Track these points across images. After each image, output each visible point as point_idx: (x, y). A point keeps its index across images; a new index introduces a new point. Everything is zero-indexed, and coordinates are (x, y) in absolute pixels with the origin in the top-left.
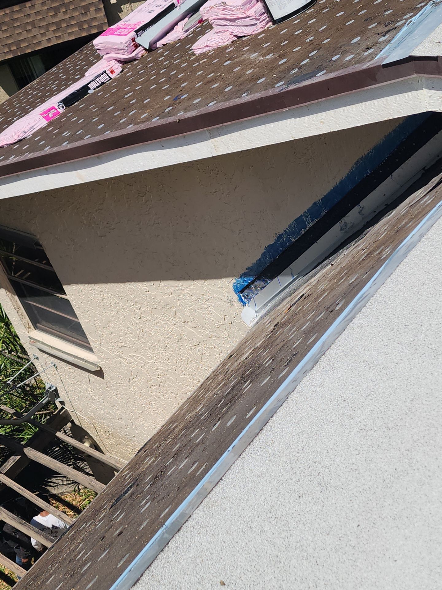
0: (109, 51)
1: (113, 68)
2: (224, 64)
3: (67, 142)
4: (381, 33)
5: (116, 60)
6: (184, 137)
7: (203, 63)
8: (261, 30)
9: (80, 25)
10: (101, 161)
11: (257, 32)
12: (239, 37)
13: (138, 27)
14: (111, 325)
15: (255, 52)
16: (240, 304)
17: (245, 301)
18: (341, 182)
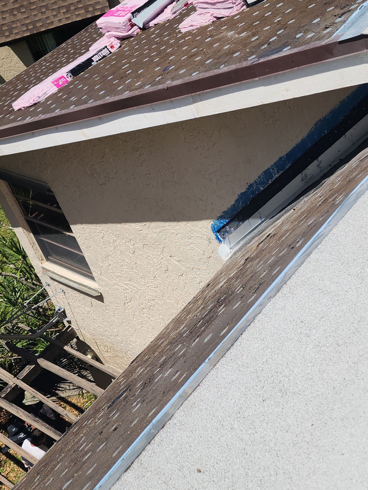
0: (109, 29)
1: (113, 44)
2: (206, 41)
3: (74, 105)
4: (338, 15)
5: (116, 37)
6: (172, 101)
7: (188, 40)
8: (237, 13)
9: (86, 8)
10: (102, 122)
11: (234, 14)
12: (218, 18)
13: (134, 10)
14: (110, 258)
15: (232, 31)
16: (216, 242)
17: (221, 239)
18: (303, 141)
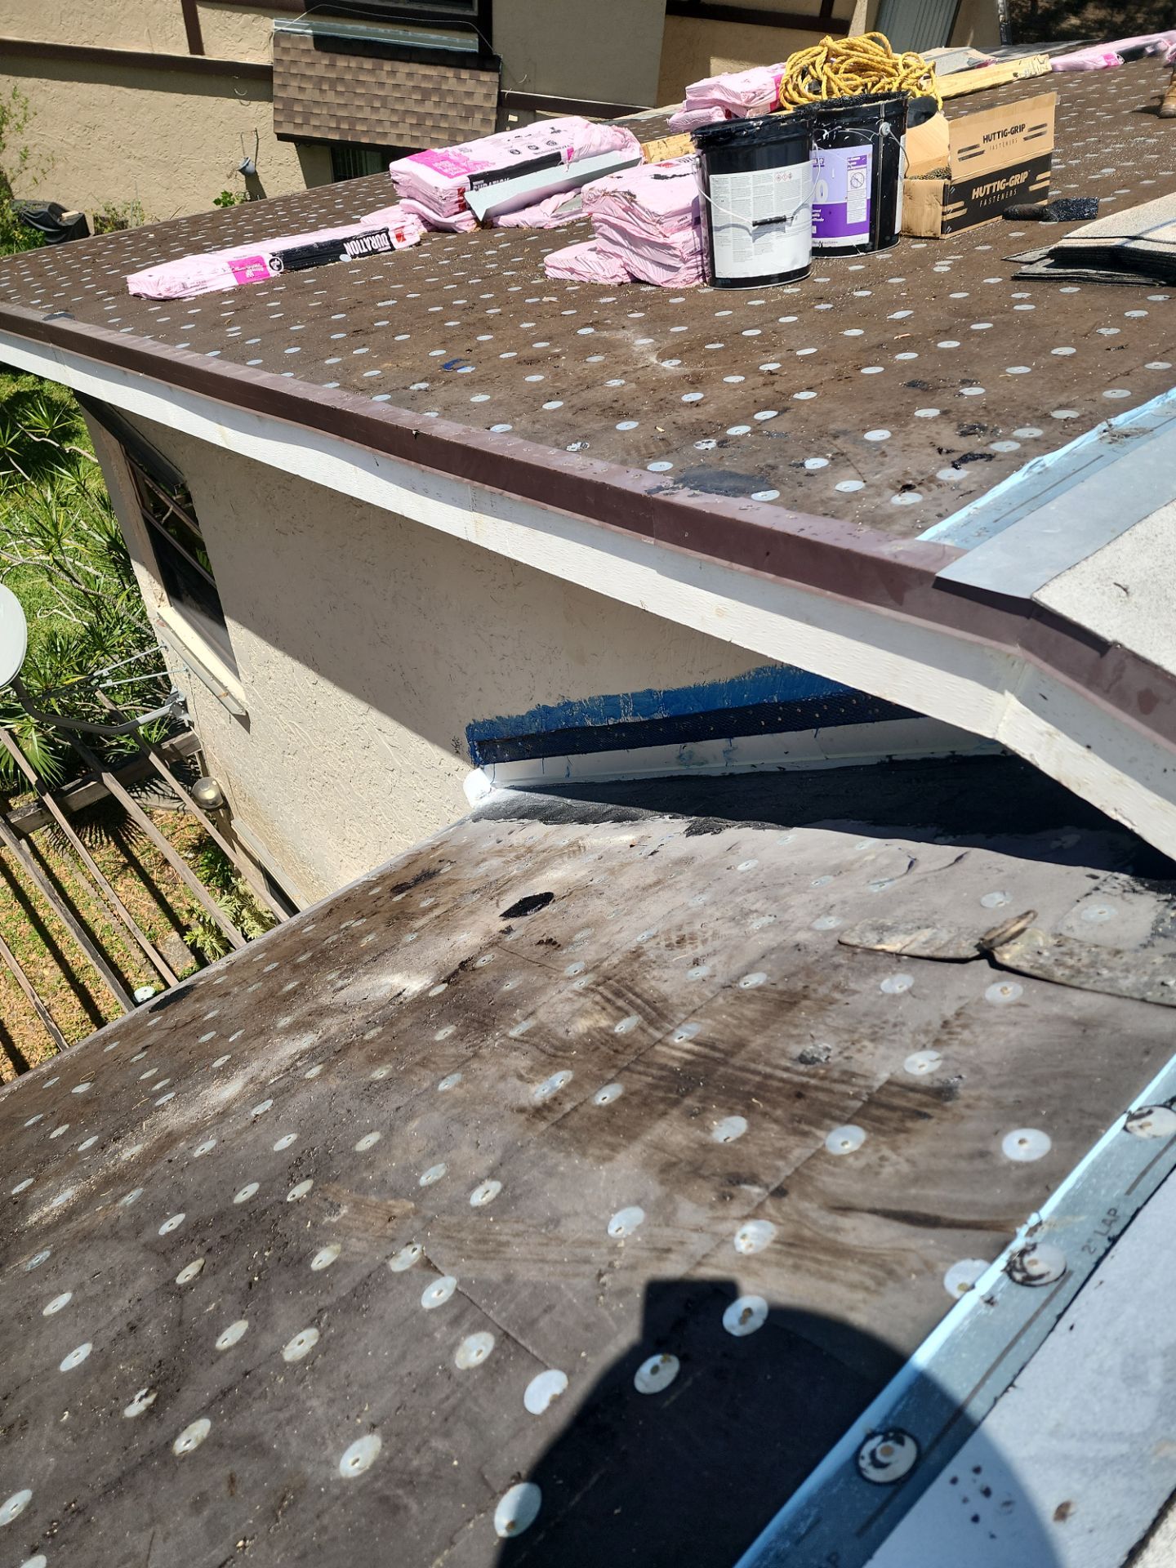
0: (412, 193)
1: (404, 230)
2: (580, 332)
3: (217, 353)
4: (948, 452)
5: (420, 217)
6: (422, 471)
7: (546, 303)
8: (681, 286)
10: (261, 427)
11: (674, 286)
12: (636, 281)
13: (479, 171)
15: (649, 336)
16: (469, 759)
17: (480, 760)
18: (714, 687)
